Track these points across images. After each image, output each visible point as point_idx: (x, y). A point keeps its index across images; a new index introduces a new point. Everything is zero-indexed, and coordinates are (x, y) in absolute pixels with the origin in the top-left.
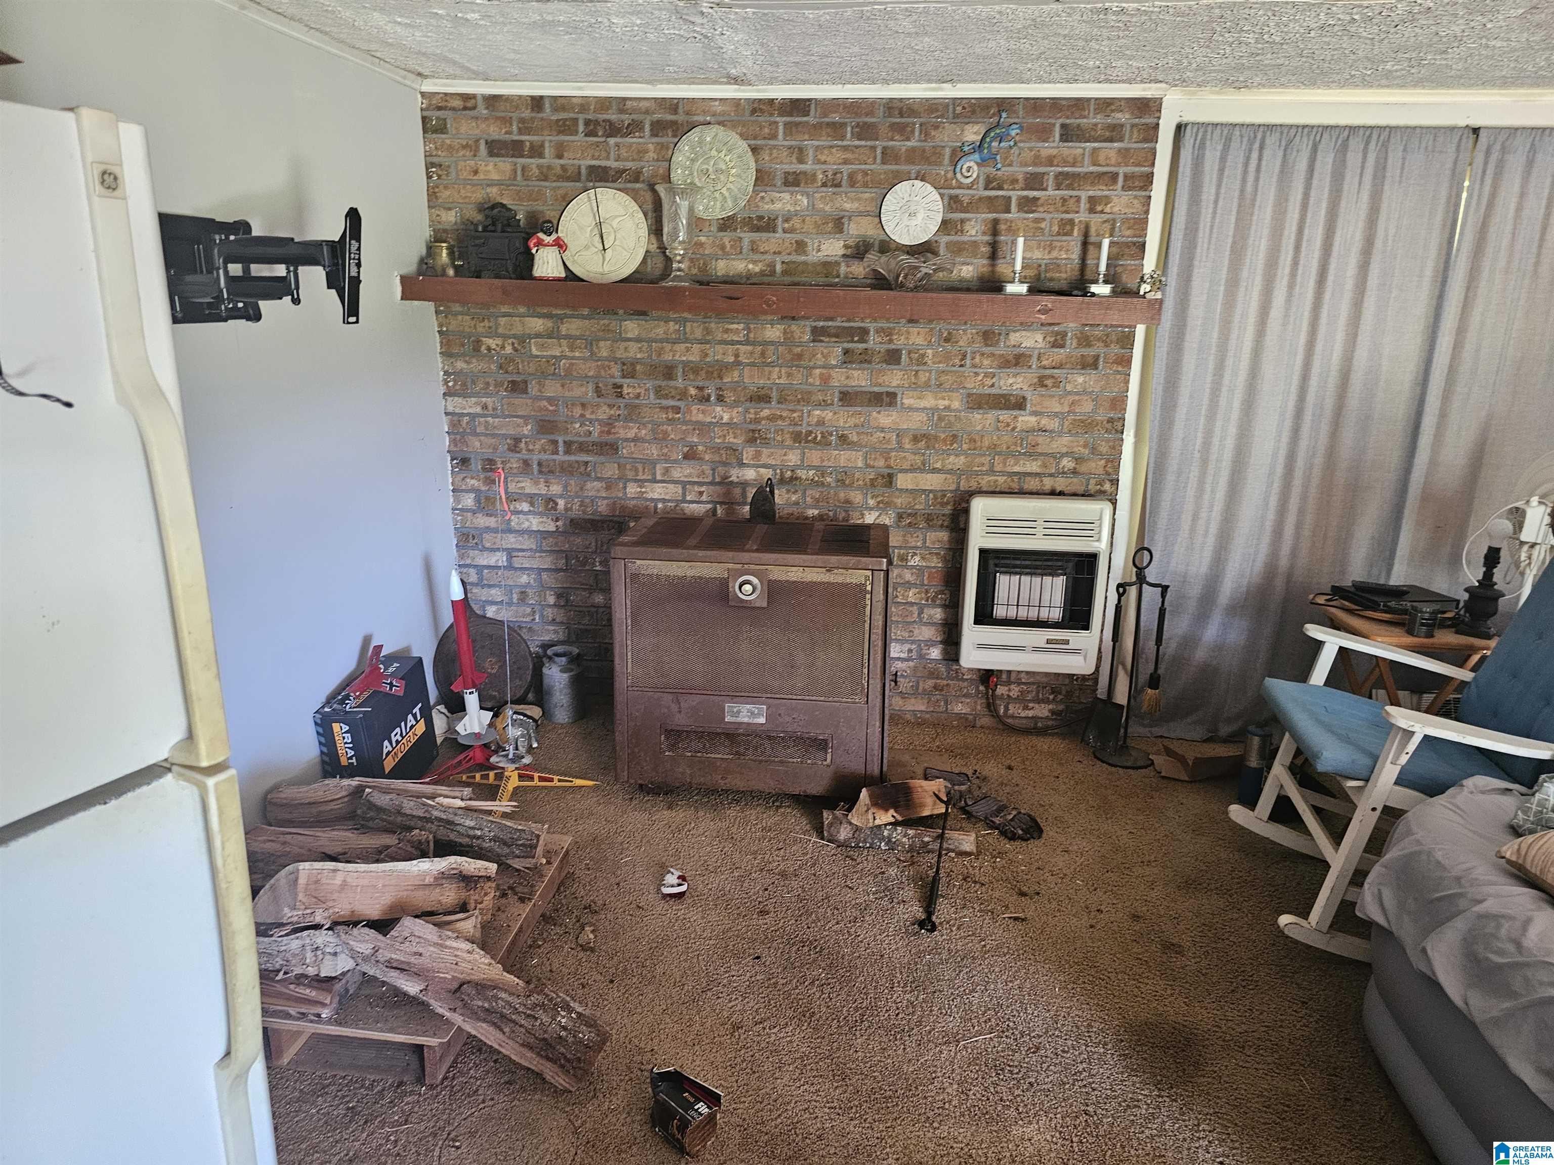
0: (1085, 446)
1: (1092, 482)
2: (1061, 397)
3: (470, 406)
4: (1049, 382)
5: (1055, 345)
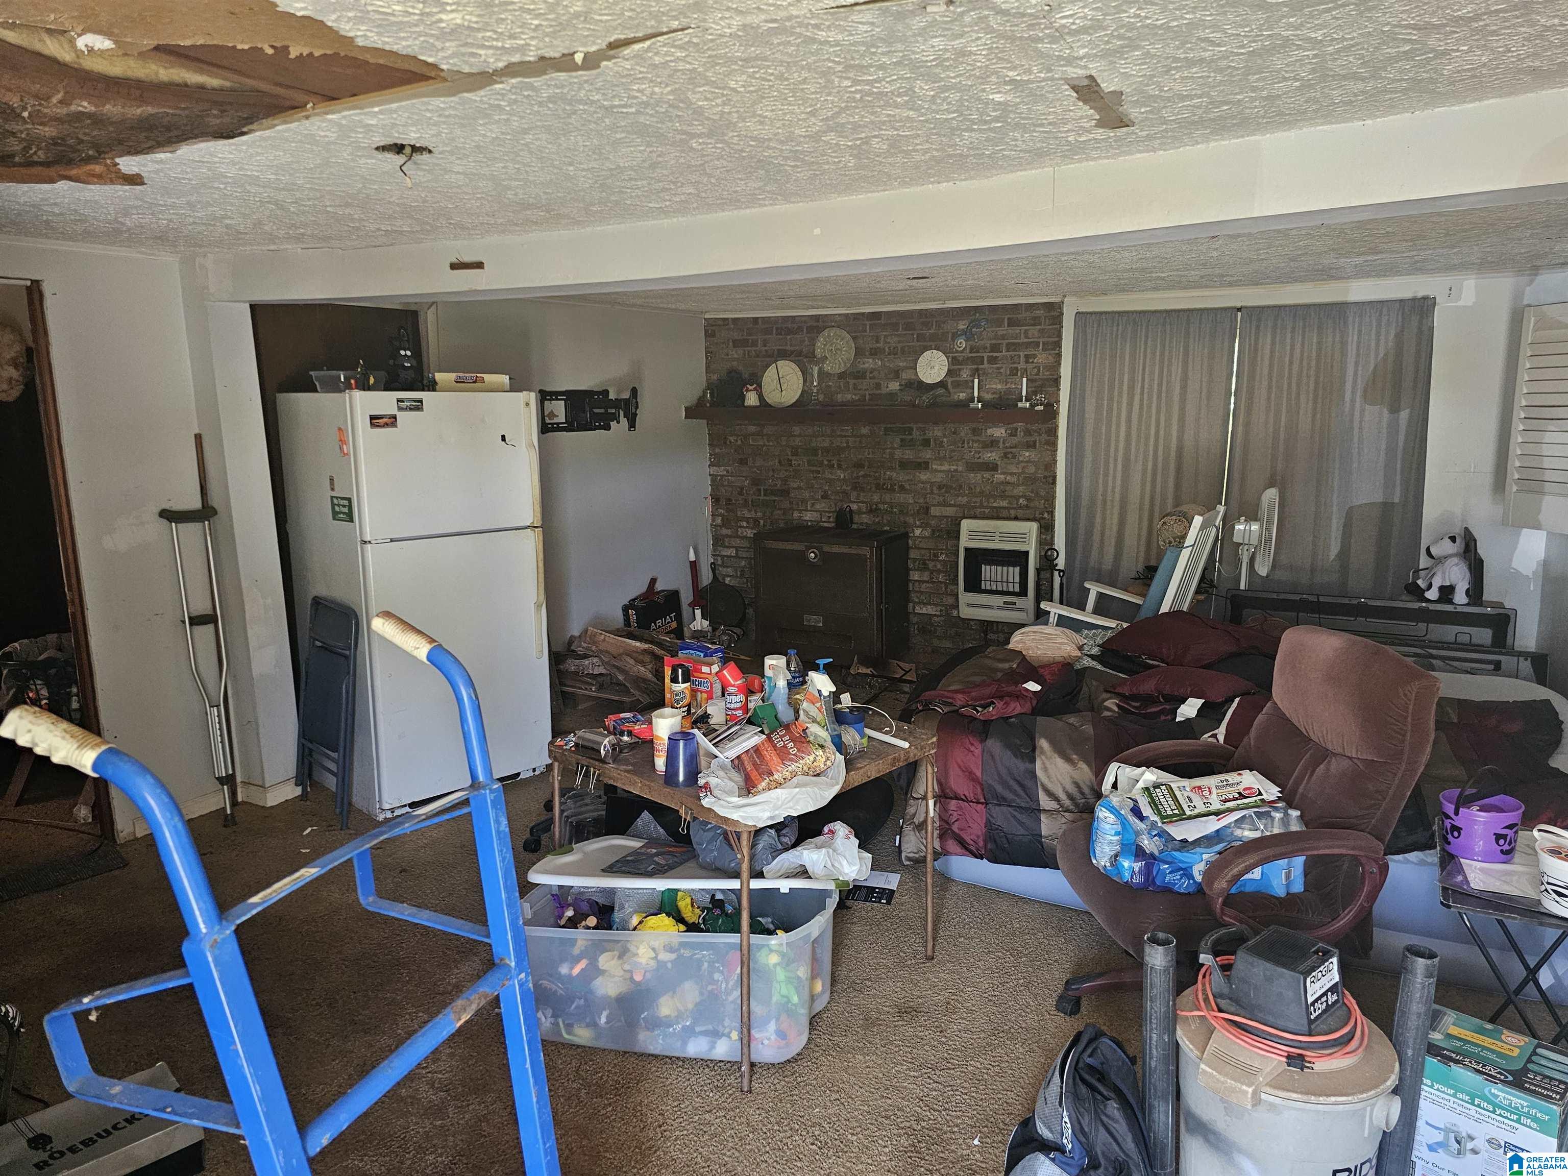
2: (1018, 464)
3: (721, 471)
4: (1010, 456)
5: (1011, 435)
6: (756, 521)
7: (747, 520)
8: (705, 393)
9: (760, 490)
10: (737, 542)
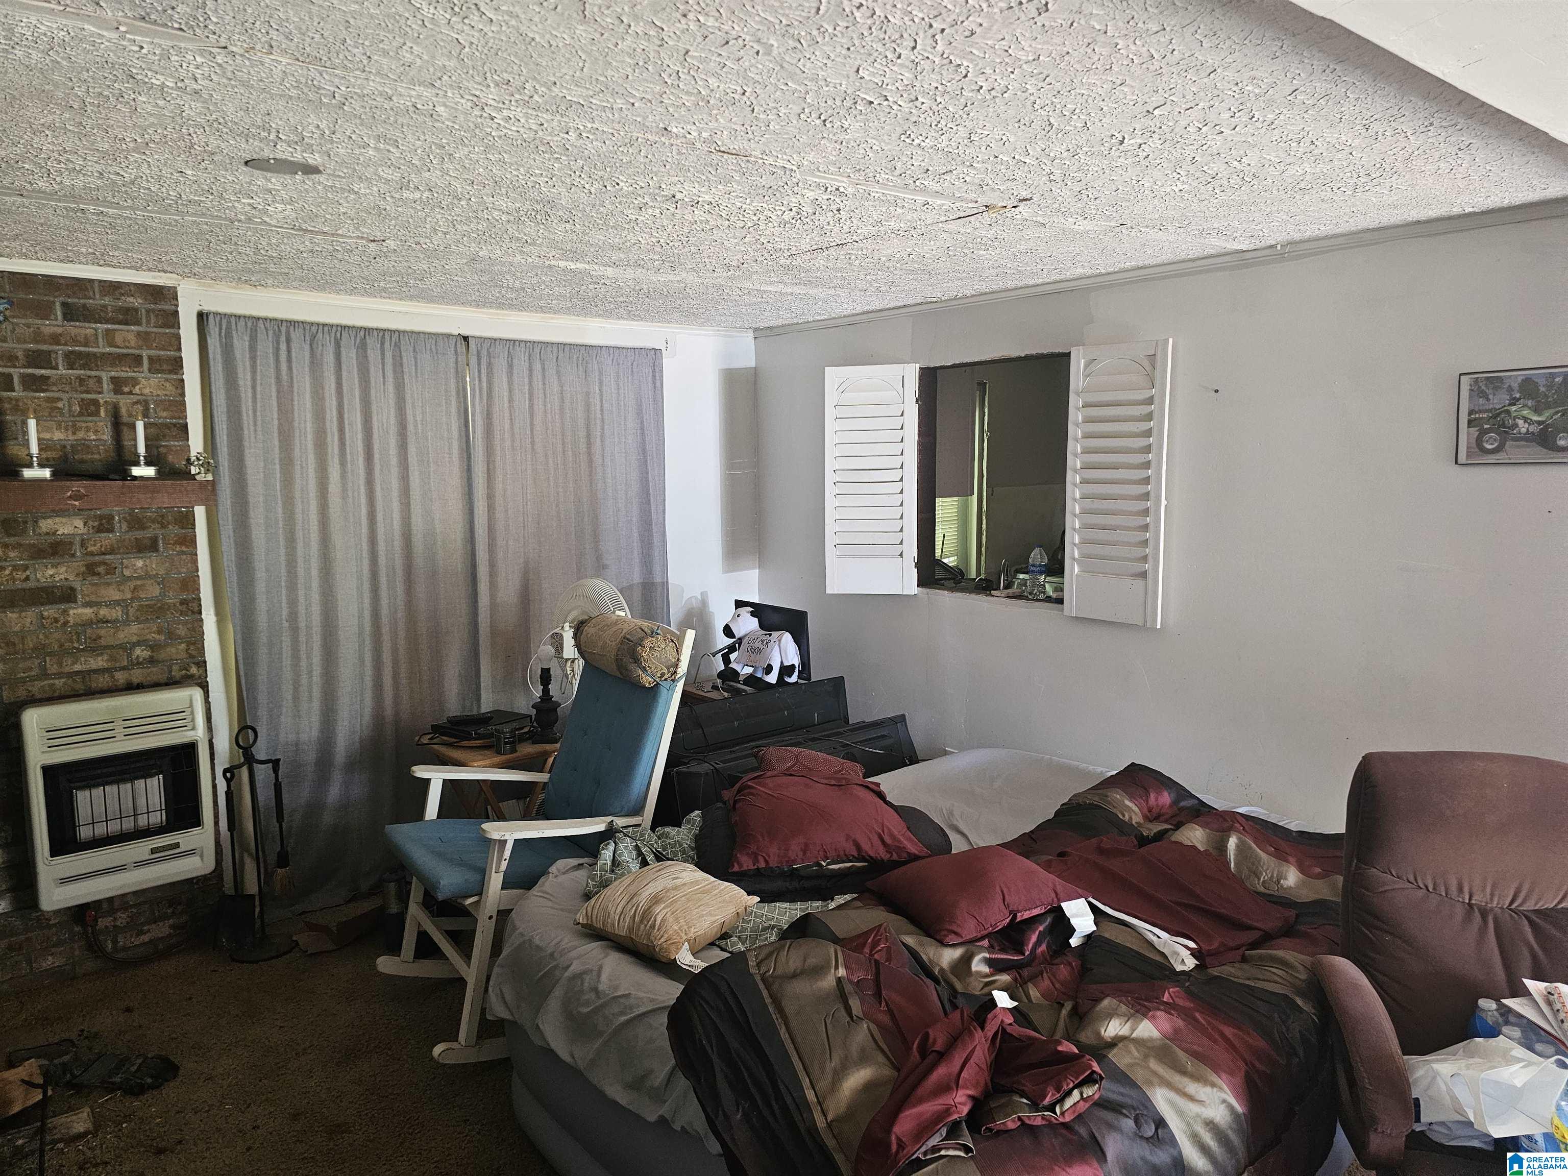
0: (159, 632)
1: (175, 668)
2: (119, 584)
4: (101, 569)
5: (99, 530)
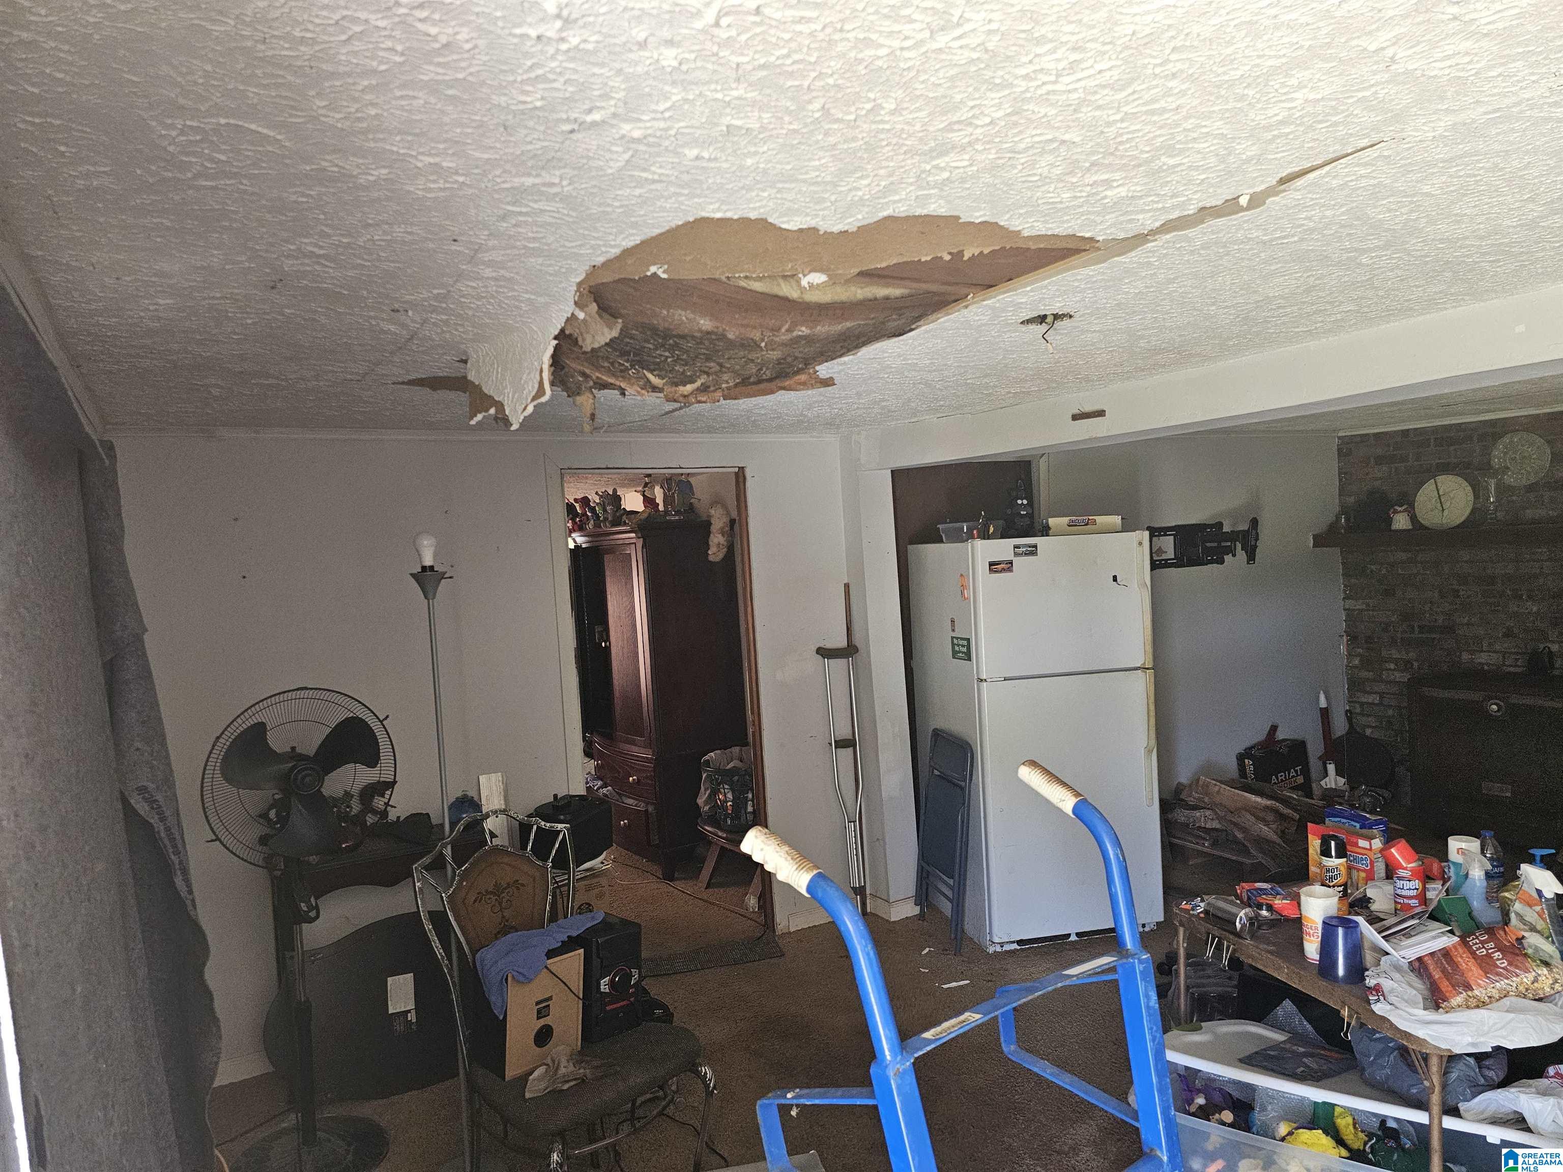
3: (1359, 605)
6: (1408, 664)
7: (1396, 661)
8: (1338, 518)
9: (1413, 627)
10: (1382, 687)
